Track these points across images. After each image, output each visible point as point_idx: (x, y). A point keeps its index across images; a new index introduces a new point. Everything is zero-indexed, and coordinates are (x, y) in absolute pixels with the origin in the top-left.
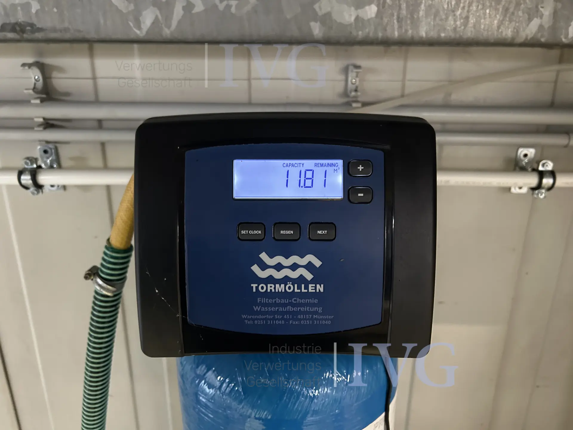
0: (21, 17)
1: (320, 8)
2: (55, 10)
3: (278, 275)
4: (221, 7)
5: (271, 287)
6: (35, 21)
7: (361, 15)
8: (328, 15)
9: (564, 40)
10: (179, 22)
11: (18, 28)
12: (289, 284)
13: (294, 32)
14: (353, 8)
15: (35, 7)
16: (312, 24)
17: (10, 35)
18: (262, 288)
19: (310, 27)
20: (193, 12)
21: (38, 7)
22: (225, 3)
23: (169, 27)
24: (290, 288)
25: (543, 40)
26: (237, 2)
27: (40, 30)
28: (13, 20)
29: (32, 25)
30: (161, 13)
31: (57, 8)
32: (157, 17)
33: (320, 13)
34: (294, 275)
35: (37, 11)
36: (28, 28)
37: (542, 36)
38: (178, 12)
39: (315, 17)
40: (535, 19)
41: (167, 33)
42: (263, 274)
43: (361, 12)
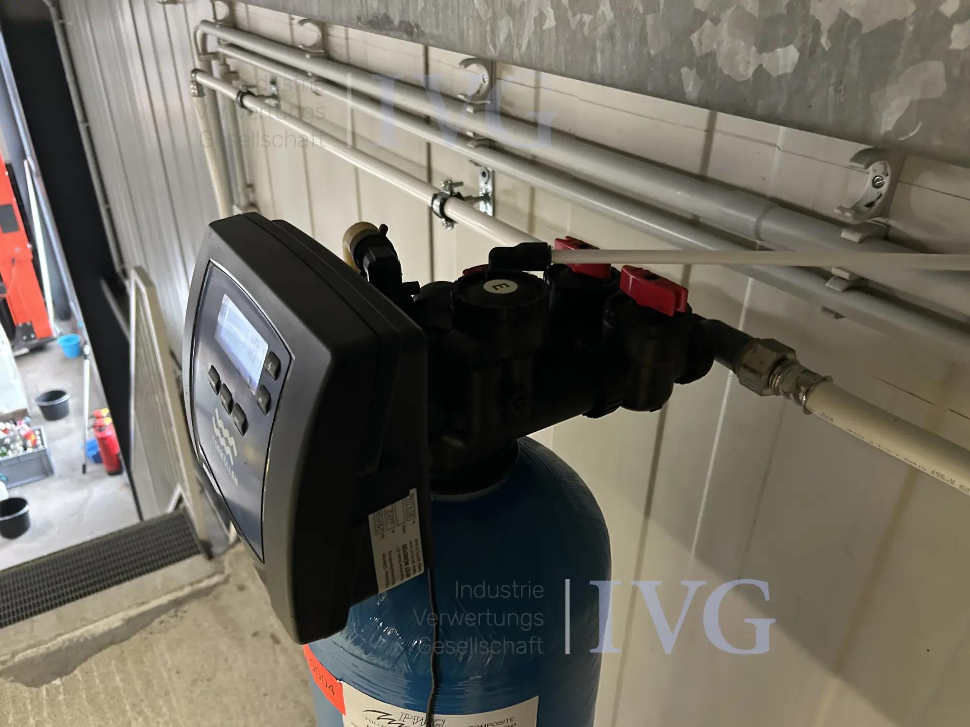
1: (700, 42)
2: (433, 8)
7: (766, 65)
8: (711, 57)
10: (529, 42)
14: (754, 49)
16: (684, 71)
19: (680, 76)
22: (578, 17)
27: (423, 34)
29: (418, 27)
30: (513, 25)
32: (510, 32)
33: (699, 52)
38: (530, 25)
39: (690, 59)
41: (517, 55)
43: (766, 59)
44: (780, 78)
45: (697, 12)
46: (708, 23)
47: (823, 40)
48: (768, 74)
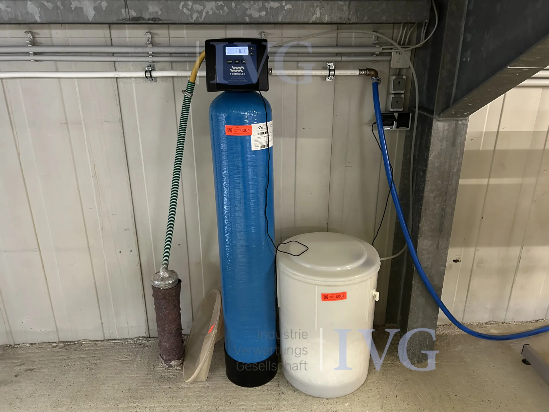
0: (155, 16)
1: (248, 12)
2: (166, 14)
3: (236, 71)
4: (218, 13)
5: (234, 74)
6: (159, 17)
7: (261, 15)
8: (251, 14)
9: (324, 22)
10: (205, 17)
11: (154, 19)
12: (238, 73)
13: (240, 20)
14: (258, 13)
15: (160, 13)
16: (246, 17)
17: (151, 22)
18: (232, 74)
19: (245, 18)
20: (209, 14)
21: (161, 13)
22: (219, 11)
23: (201, 19)
24: (238, 74)
25: (318, 22)
26: (222, 11)
27: (161, 20)
28: (152, 17)
29: (158, 19)
30: (199, 15)
31: (166, 13)
32: (197, 16)
33: (248, 14)
34: (239, 71)
35: (160, 14)
36: (157, 19)
37: (317, 21)
38: (204, 14)
39: (247, 16)
40: (314, 15)
41: (201, 21)
42: (232, 71)
43: (260, 14)
44: (263, 16)
45: (246, 8)
46: (249, 10)
47: (269, 10)
48: (261, 16)
